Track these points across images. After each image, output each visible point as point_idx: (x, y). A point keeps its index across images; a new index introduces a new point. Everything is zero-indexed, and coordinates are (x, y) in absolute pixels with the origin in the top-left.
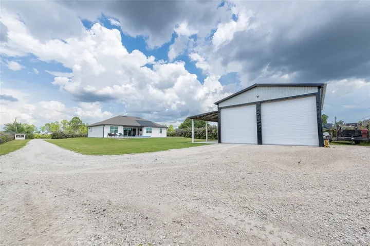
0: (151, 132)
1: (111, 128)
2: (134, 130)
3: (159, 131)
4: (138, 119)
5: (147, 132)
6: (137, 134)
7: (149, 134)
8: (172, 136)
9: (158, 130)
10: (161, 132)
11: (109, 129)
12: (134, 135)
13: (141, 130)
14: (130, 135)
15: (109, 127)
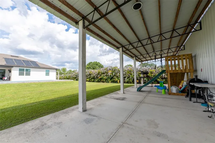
5: (21, 74)
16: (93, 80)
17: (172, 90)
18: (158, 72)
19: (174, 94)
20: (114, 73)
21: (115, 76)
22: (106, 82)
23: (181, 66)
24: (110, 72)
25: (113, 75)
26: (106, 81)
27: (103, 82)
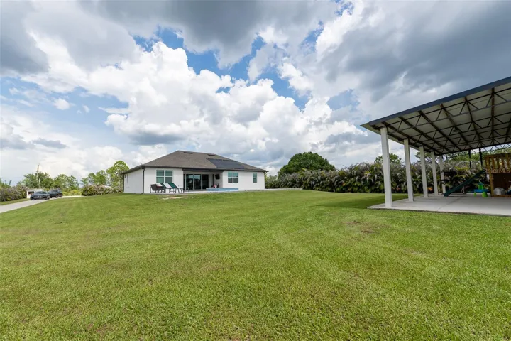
0: (236, 181)
1: (158, 173)
2: (205, 178)
3: (252, 178)
4: (210, 157)
5: (230, 181)
6: (210, 184)
7: (233, 185)
8: (274, 187)
9: (250, 176)
10: (255, 181)
11: (155, 176)
12: (205, 187)
13: (218, 177)
14: (198, 187)
15: (155, 171)
16: (329, 189)
17: (496, 192)
18: (475, 172)
19: (498, 196)
20: (376, 176)
21: (378, 180)
22: (360, 192)
23: (506, 166)
24: (368, 174)
25: (374, 179)
26: (360, 189)
27: (352, 191)
